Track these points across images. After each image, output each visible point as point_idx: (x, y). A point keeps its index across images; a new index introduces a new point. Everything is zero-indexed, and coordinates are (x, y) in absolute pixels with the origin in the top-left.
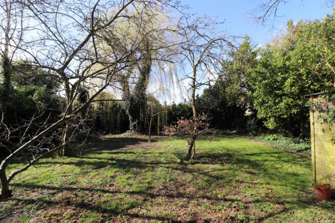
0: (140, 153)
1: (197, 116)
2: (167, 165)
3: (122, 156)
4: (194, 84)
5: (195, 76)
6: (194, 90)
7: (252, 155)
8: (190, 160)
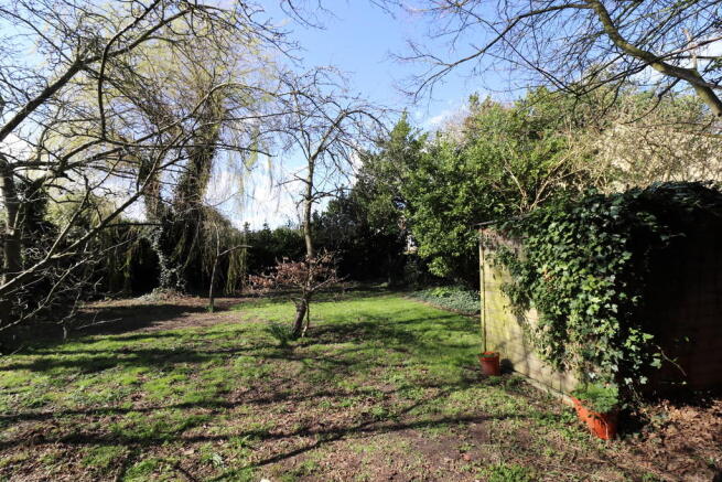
0: (192, 335)
1: (314, 255)
2: (255, 352)
3: (149, 344)
4: (310, 192)
5: (311, 176)
6: (310, 205)
7: (408, 322)
8: (299, 340)
